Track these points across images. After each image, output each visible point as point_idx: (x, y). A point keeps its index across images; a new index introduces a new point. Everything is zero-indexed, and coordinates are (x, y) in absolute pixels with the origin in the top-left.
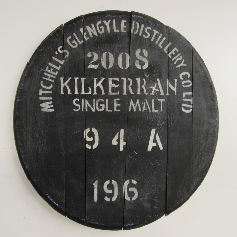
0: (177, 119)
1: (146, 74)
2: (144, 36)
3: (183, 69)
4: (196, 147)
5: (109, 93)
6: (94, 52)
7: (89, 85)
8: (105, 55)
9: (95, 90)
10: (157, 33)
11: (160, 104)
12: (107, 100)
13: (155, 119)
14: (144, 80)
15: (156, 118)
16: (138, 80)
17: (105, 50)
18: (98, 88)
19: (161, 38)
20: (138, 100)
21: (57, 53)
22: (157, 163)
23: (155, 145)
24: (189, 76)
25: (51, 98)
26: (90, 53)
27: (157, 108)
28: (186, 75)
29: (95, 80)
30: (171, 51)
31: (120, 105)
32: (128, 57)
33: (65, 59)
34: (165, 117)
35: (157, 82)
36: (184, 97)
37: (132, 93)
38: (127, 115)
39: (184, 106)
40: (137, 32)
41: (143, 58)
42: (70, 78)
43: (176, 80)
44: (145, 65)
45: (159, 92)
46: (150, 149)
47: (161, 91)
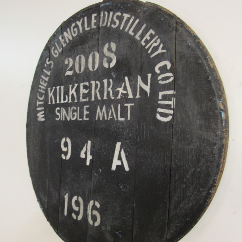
0: (149, 130)
1: (113, 73)
2: (113, 26)
3: (160, 58)
4: (177, 174)
5: (80, 100)
6: (70, 57)
7: (66, 93)
8: (78, 58)
9: (70, 98)
10: (127, 17)
11: (127, 111)
12: (78, 108)
13: (121, 130)
14: (111, 80)
15: (122, 128)
16: (105, 81)
17: (78, 53)
18: (73, 95)
19: (132, 22)
20: (104, 106)
21: (46, 65)
22: (121, 187)
23: (119, 163)
24: (169, 66)
25: (43, 108)
26: (67, 60)
27: (123, 116)
28: (165, 66)
29: (71, 86)
30: (145, 36)
31: (88, 113)
32: (97, 56)
33: (51, 70)
34: (133, 128)
35: (124, 81)
36: (160, 98)
37: (99, 98)
38: (94, 125)
39: (160, 111)
40: (105, 24)
41: (111, 53)
42: (54, 88)
43: (149, 75)
44: (112, 62)
45: (127, 94)
46: (114, 168)
47: (129, 92)
